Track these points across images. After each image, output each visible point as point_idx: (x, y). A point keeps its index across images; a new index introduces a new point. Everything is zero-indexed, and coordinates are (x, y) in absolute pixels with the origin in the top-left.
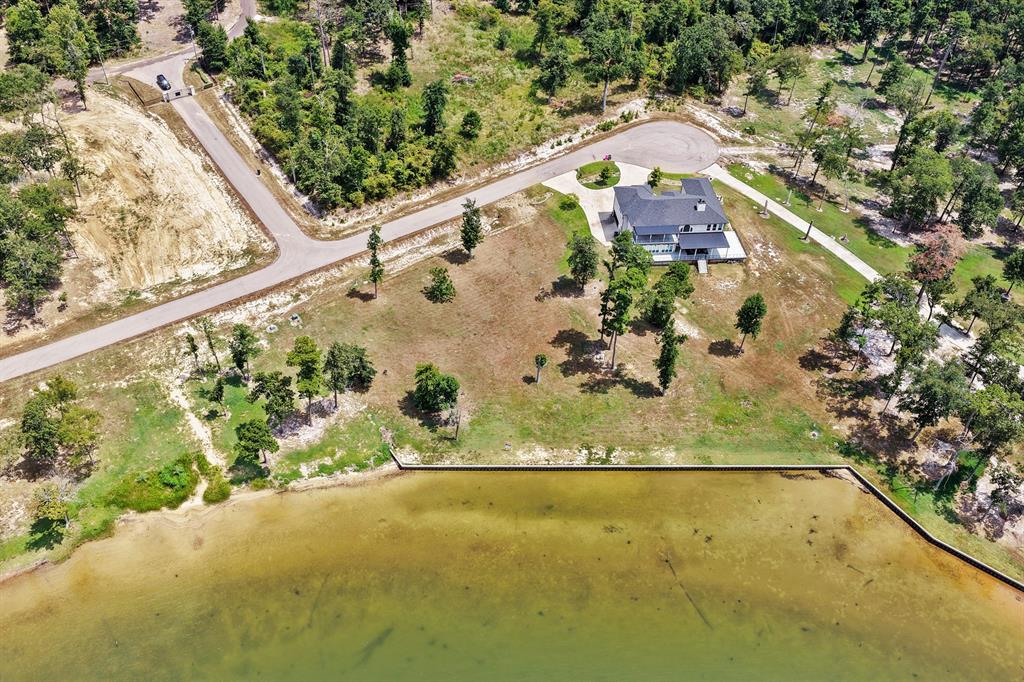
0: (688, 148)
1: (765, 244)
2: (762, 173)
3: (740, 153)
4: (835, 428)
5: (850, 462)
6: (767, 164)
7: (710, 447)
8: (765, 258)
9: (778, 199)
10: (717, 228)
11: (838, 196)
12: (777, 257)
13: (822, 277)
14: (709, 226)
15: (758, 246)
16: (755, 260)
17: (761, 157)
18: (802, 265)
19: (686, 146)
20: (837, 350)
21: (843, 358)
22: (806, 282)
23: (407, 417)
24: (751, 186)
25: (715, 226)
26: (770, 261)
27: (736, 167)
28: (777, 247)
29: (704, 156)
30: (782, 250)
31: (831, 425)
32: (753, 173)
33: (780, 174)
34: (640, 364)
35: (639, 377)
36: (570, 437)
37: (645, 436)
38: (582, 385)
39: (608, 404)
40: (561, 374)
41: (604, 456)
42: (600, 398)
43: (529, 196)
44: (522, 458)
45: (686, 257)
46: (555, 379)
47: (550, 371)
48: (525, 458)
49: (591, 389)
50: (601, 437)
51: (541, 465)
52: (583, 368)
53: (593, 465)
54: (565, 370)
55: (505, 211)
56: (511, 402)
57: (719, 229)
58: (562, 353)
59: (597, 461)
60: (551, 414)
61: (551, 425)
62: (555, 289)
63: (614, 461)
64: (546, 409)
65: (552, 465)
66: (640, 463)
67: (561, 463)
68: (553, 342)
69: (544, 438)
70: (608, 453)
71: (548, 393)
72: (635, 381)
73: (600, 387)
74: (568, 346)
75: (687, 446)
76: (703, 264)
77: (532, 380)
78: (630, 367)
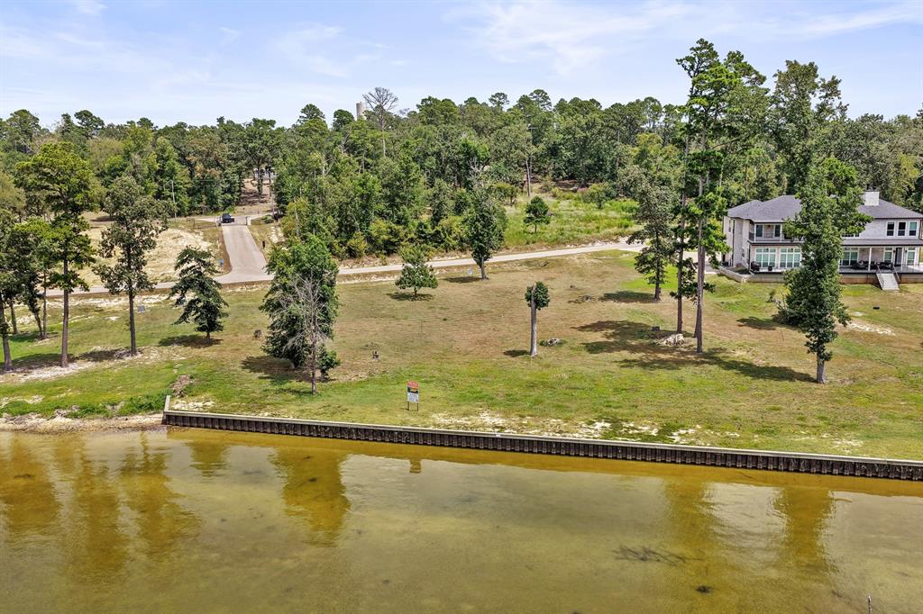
10: (907, 230)
14: (891, 227)
25: (901, 227)
34: (762, 352)
35: (760, 362)
36: (574, 407)
37: (773, 418)
38: (626, 361)
39: (681, 381)
40: (584, 353)
41: (654, 433)
42: (663, 374)
43: (597, 255)
44: (441, 421)
45: (853, 271)
46: (571, 356)
47: (564, 349)
48: (447, 422)
49: (643, 365)
50: (653, 411)
51: (480, 431)
52: (633, 349)
53: (620, 441)
54: (594, 348)
55: (557, 261)
56: (464, 369)
57: (912, 233)
58: (597, 337)
59: (632, 436)
60: (543, 383)
61: (535, 393)
62: (608, 297)
63: (678, 441)
64: (533, 379)
65: (508, 433)
66: (756, 446)
67: (533, 433)
68: (583, 328)
69: (508, 404)
70: (666, 431)
71: (548, 366)
72: (751, 365)
73: (663, 364)
74: (610, 331)
75: (896, 435)
76: (888, 280)
77: (523, 353)
78: (738, 353)
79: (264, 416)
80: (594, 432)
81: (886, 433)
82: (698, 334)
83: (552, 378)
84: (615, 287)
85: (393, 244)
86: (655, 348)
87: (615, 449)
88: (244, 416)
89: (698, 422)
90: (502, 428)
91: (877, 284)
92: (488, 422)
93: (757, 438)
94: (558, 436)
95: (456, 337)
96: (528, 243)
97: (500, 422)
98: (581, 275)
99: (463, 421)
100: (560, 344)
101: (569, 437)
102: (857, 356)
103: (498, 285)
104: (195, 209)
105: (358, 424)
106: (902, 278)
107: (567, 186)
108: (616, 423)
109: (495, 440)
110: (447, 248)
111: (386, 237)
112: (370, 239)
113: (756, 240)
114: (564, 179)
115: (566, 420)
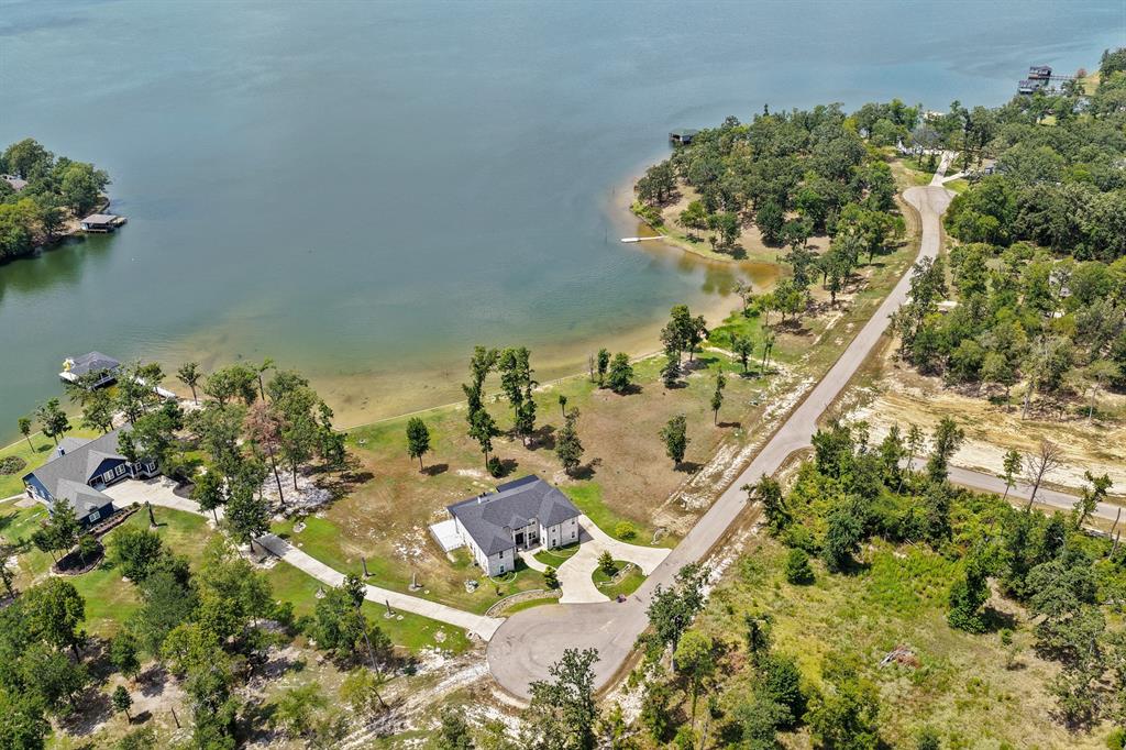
0: (530, 654)
1: (410, 557)
2: (424, 651)
3: (459, 675)
6: (420, 673)
8: (409, 544)
9: (400, 618)
11: (321, 664)
12: (397, 548)
13: (350, 537)
15: (419, 551)
16: (420, 538)
17: (431, 681)
18: (370, 544)
19: (535, 657)
20: (342, 487)
21: (337, 483)
22: (367, 530)
24: (436, 621)
26: (405, 542)
27: (461, 646)
28: (398, 558)
29: (506, 648)
30: (393, 556)
32: (435, 644)
33: (401, 662)
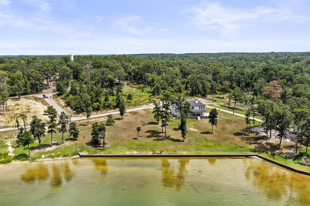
4: (249, 147)
5: (256, 154)
7: (201, 151)
10: (203, 108)
14: (200, 107)
20: (247, 132)
21: (249, 133)
23: (88, 146)
25: (202, 107)
31: (248, 147)
34: (176, 136)
35: (175, 138)
36: (147, 149)
37: (176, 149)
38: (154, 139)
39: (163, 143)
40: (147, 138)
41: (159, 153)
42: (160, 142)
43: (145, 110)
44: (128, 153)
45: (193, 116)
46: (144, 139)
47: (143, 137)
48: (129, 153)
49: (157, 140)
50: (159, 149)
51: (134, 155)
52: (155, 137)
53: (155, 155)
54: (149, 137)
55: (136, 112)
56: (127, 143)
57: (204, 108)
58: (148, 134)
59: (156, 154)
60: (141, 145)
61: (141, 147)
62: (149, 123)
63: (163, 154)
64: (140, 144)
65: (139, 155)
66: (173, 154)
67: (142, 154)
68: (146, 132)
69: (137, 149)
70: (161, 152)
71: (141, 141)
72: (174, 139)
73: (160, 140)
74: (151, 133)
75: (192, 151)
76: (199, 118)
77: (136, 139)
78: (172, 136)
79: (98, 154)
80: (151, 153)
81: (190, 150)
82: (165, 133)
83: (142, 144)
84: (150, 121)
85: (98, 108)
86: (158, 136)
87: (154, 156)
88: (95, 155)
89: (165, 151)
90: (137, 154)
91: (197, 119)
92: (135, 153)
93: (173, 153)
94: (146, 154)
95: (123, 135)
96: (128, 106)
97: (137, 153)
98: (142, 117)
99: (131, 153)
100: (142, 136)
101: (147, 155)
102: (190, 136)
103: (126, 120)
104: (32, 92)
105: (115, 155)
106: (201, 118)
107: (133, 82)
108: (154, 151)
109: (137, 156)
110: (111, 109)
111: (97, 107)
112: (93, 107)
113: (176, 111)
114: (132, 80)
115: (146, 152)
